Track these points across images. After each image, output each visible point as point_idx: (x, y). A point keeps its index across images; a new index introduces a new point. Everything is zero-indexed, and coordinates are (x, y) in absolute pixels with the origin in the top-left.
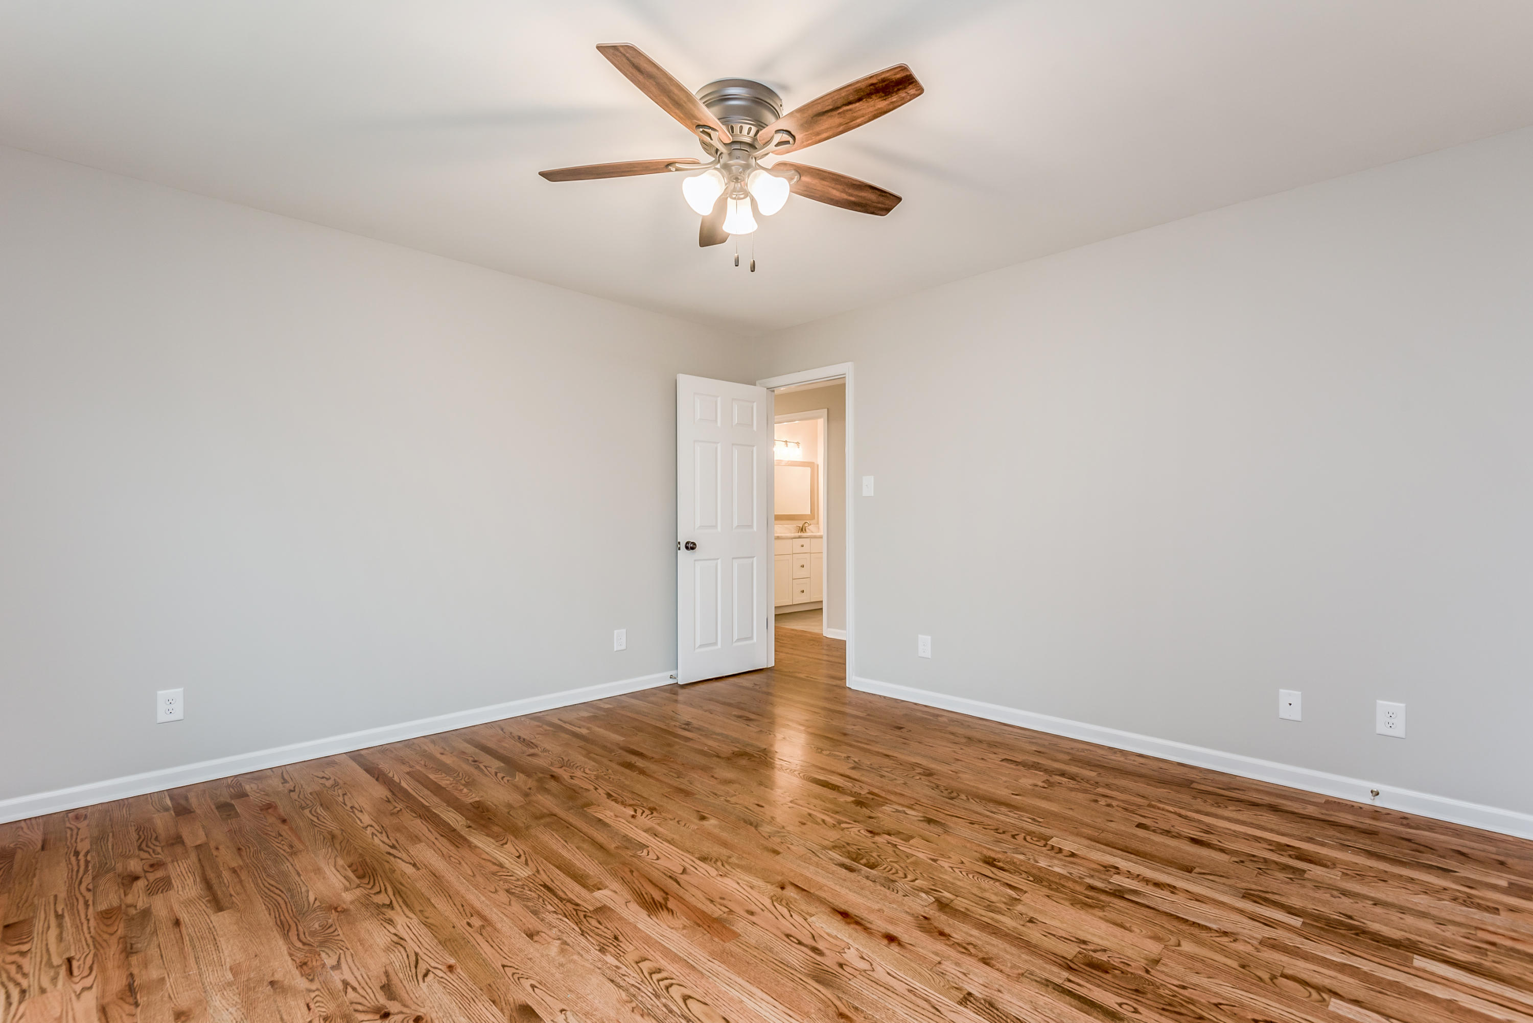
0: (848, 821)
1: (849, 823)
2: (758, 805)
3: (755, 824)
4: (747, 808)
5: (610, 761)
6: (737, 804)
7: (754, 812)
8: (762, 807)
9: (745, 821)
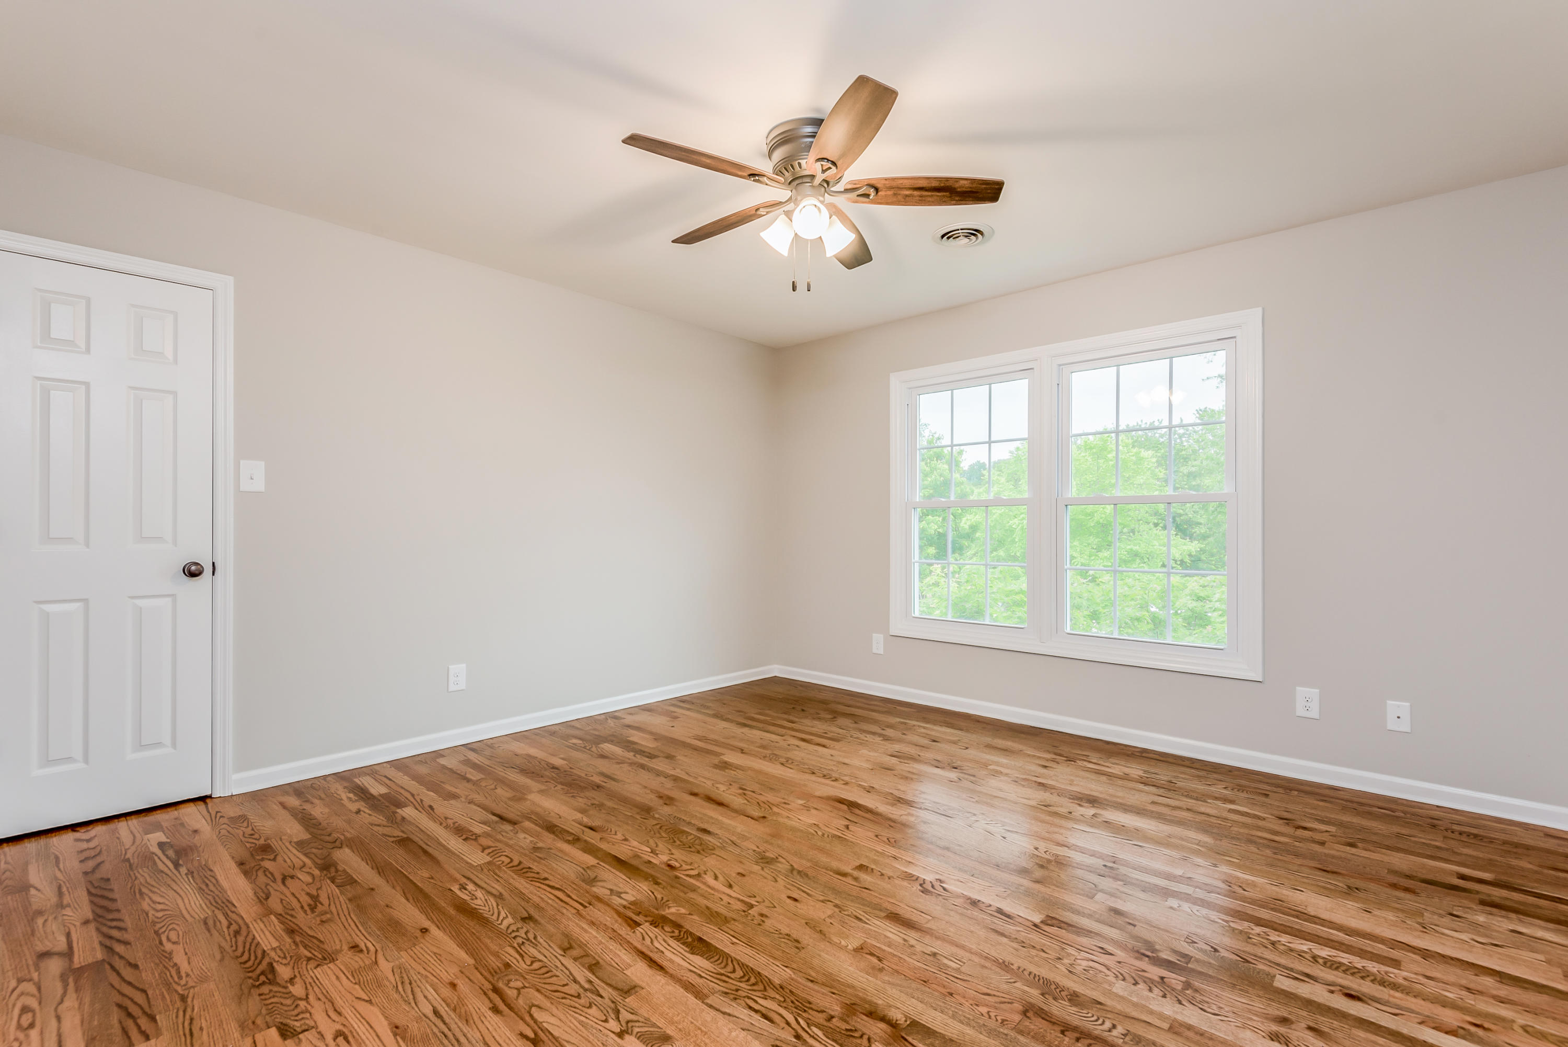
0: (687, 879)
1: (687, 875)
2: (795, 900)
3: (795, 873)
4: (808, 894)
5: (1100, 1003)
6: (823, 901)
7: (798, 888)
8: (789, 897)
9: (807, 875)
